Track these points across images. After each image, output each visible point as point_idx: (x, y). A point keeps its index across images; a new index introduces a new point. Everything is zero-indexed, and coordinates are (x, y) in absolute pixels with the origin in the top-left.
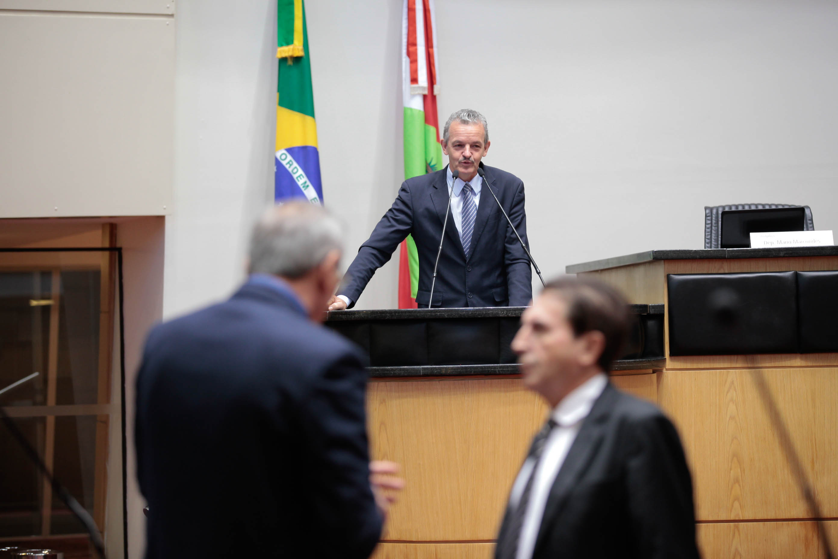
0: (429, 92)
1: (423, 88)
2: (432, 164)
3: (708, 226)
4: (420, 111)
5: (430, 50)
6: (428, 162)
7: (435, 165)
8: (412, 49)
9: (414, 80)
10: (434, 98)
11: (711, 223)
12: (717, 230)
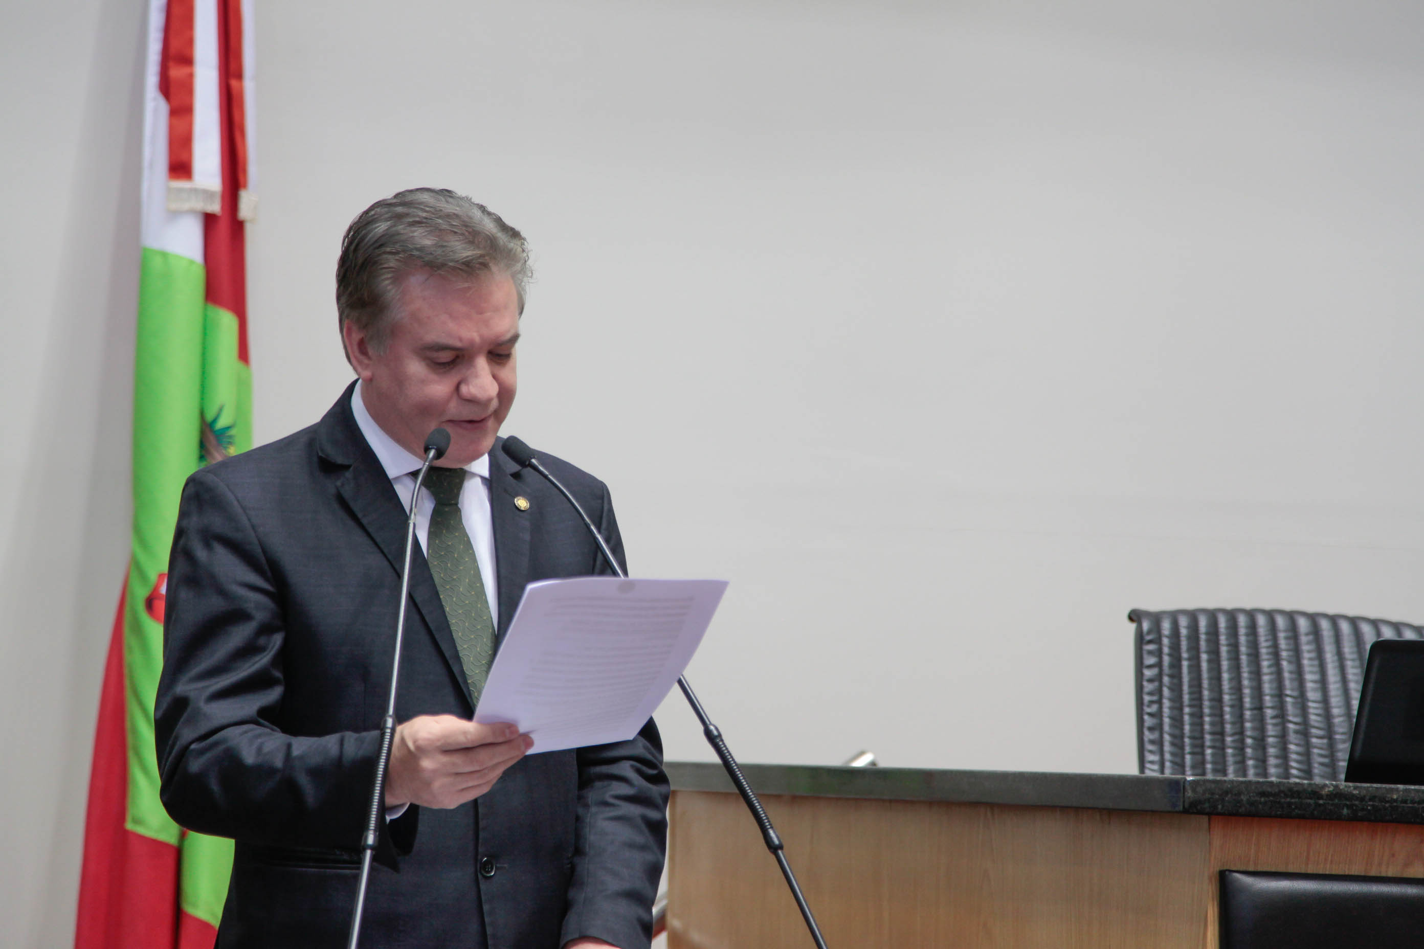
0: (222, 208)
1: (207, 194)
2: (221, 423)
3: (1148, 673)
4: (192, 262)
5: (234, 83)
6: (209, 417)
7: (229, 428)
8: (176, 72)
9: (180, 167)
10: (237, 228)
11: (1159, 665)
12: (1177, 689)
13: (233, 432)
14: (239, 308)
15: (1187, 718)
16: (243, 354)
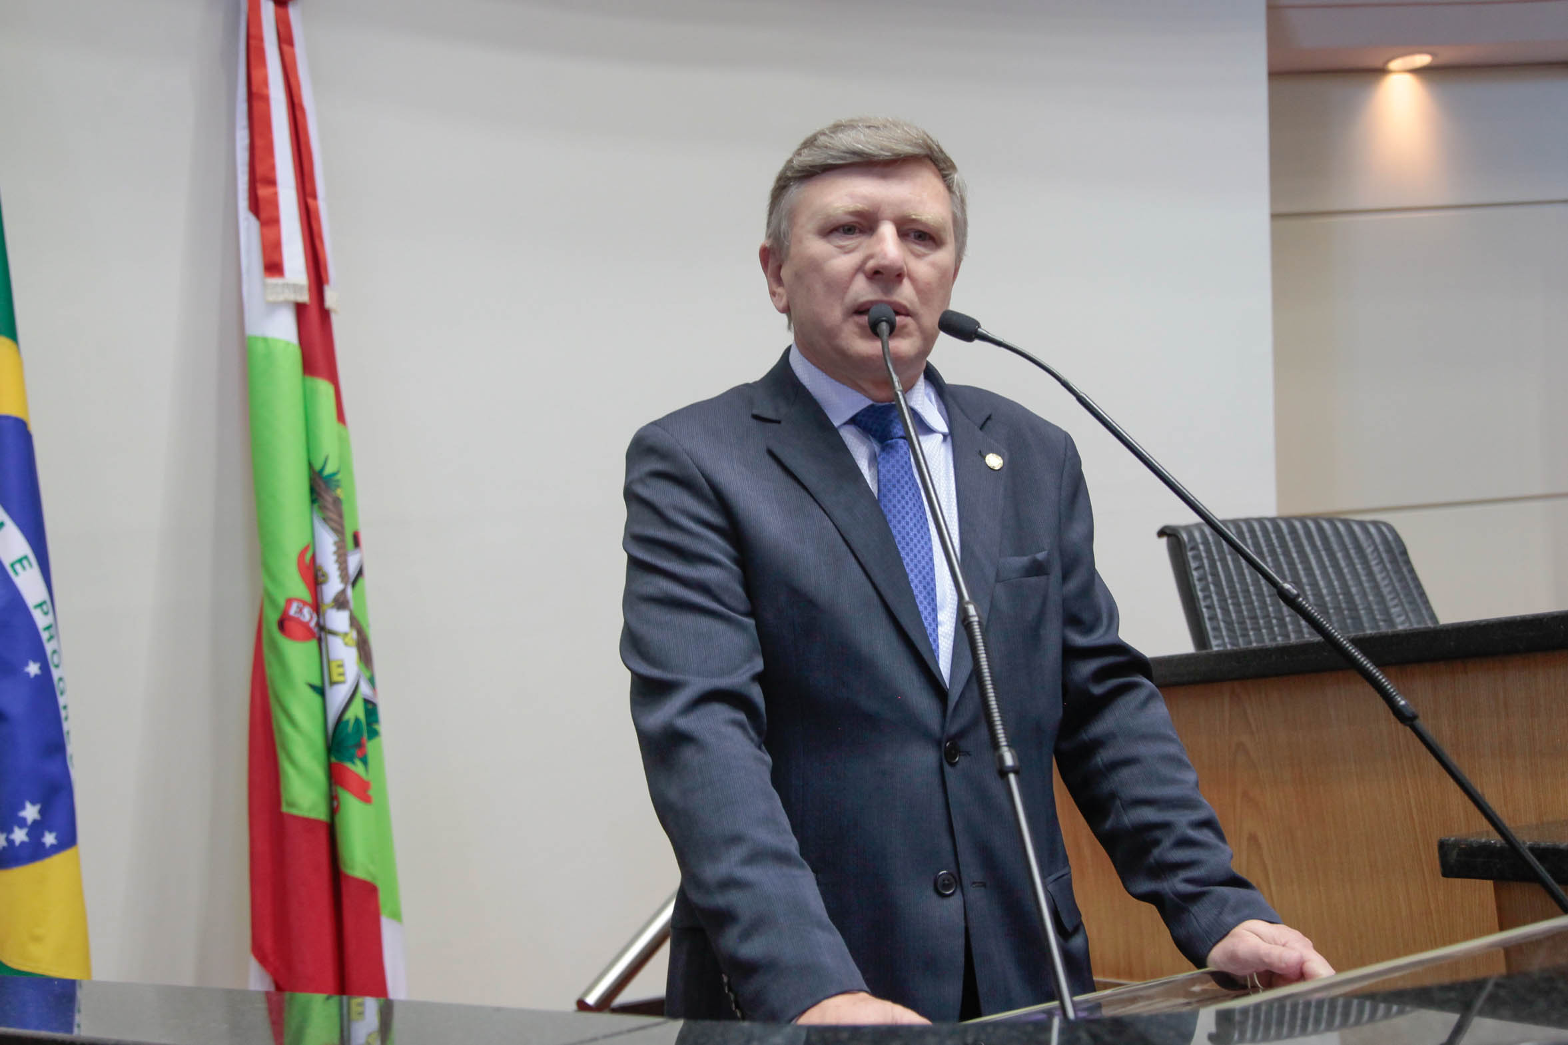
0: (311, 297)
1: (295, 288)
2: (329, 470)
4: (288, 344)
5: (310, 201)
6: (317, 467)
7: (335, 474)
8: (263, 193)
9: (273, 267)
10: (325, 315)
12: (1218, 584)
13: (339, 477)
14: (333, 378)
15: (1231, 607)
16: (341, 417)
